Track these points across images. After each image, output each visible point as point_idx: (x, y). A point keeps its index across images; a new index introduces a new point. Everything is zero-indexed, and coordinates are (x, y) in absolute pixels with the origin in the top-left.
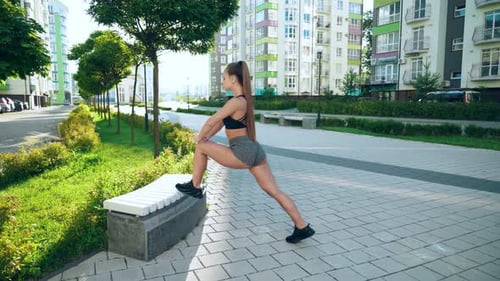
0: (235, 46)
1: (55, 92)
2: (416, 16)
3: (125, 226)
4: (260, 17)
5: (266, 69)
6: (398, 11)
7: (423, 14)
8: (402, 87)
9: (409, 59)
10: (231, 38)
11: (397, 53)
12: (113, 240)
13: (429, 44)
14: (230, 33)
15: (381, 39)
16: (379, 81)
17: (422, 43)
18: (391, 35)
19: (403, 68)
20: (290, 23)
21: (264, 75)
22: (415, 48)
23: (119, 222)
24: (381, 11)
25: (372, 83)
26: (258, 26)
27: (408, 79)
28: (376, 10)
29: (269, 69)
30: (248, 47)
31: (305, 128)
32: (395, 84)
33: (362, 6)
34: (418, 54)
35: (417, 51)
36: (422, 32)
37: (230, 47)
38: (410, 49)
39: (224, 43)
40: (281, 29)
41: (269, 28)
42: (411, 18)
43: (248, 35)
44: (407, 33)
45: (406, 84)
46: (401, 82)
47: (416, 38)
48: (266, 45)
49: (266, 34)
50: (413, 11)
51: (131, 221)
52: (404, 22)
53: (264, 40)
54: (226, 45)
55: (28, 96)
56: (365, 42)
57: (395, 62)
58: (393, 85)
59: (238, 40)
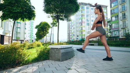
0: (74, 28)
1: (30, 40)
2: (123, 18)
3: (55, 52)
4: (80, 21)
5: (82, 33)
6: (118, 17)
7: (125, 18)
8: (121, 37)
9: (122, 30)
10: (73, 26)
11: (118, 28)
12: (51, 56)
13: (128, 25)
14: (72, 25)
15: (113, 25)
16: (114, 36)
17: (125, 25)
18: (116, 24)
19: (120, 32)
20: (88, 22)
21: (81, 35)
22: (123, 27)
23: (53, 51)
24: (113, 18)
25: (111, 36)
26: (80, 23)
27: (122, 35)
28: (111, 18)
29: (83, 34)
30: (77, 28)
31: (95, 46)
32: (119, 36)
33: (107, 17)
34: (125, 28)
35: (124, 27)
36: (125, 22)
37: (73, 28)
38: (122, 27)
39: (71, 28)
40: (86, 24)
41: (83, 23)
42: (122, 19)
43: (77, 25)
44: (121, 23)
45: (122, 36)
46: (120, 36)
47: (123, 24)
48: (82, 28)
49: (82, 25)
50: (122, 17)
51: (57, 50)
52: (120, 20)
53: (82, 26)
54: (72, 28)
55: (24, 40)
56: (109, 27)
57: (118, 31)
58: (118, 37)
59: (75, 27)
